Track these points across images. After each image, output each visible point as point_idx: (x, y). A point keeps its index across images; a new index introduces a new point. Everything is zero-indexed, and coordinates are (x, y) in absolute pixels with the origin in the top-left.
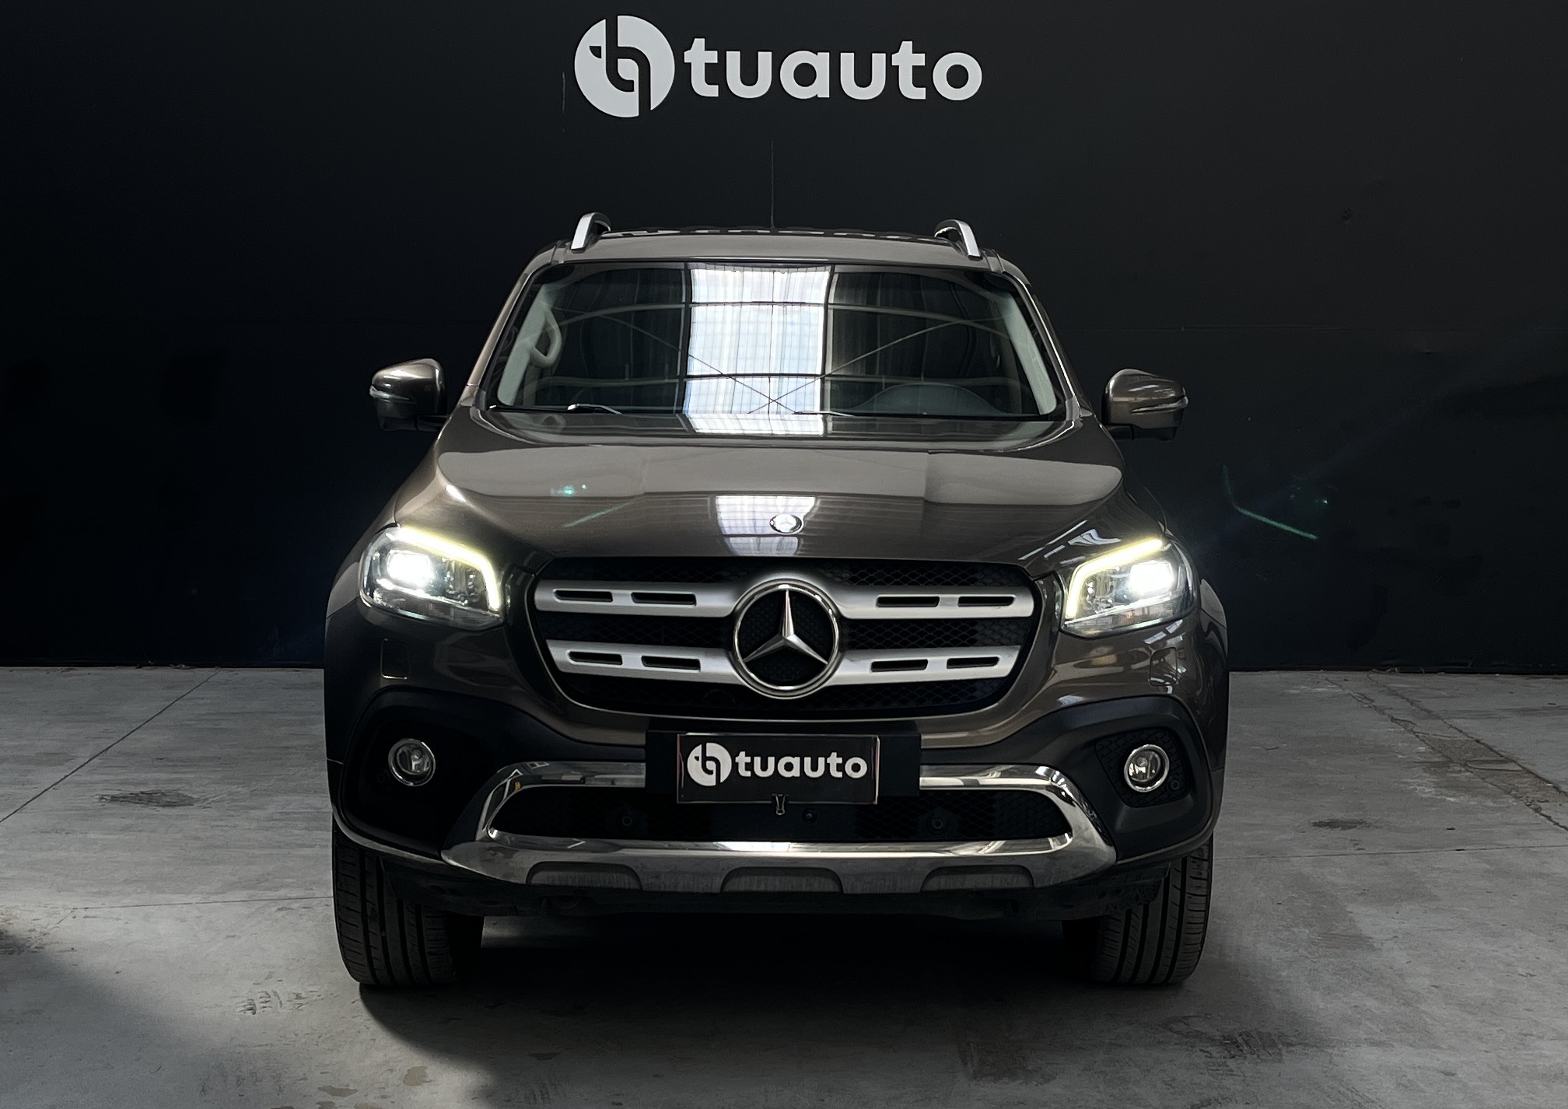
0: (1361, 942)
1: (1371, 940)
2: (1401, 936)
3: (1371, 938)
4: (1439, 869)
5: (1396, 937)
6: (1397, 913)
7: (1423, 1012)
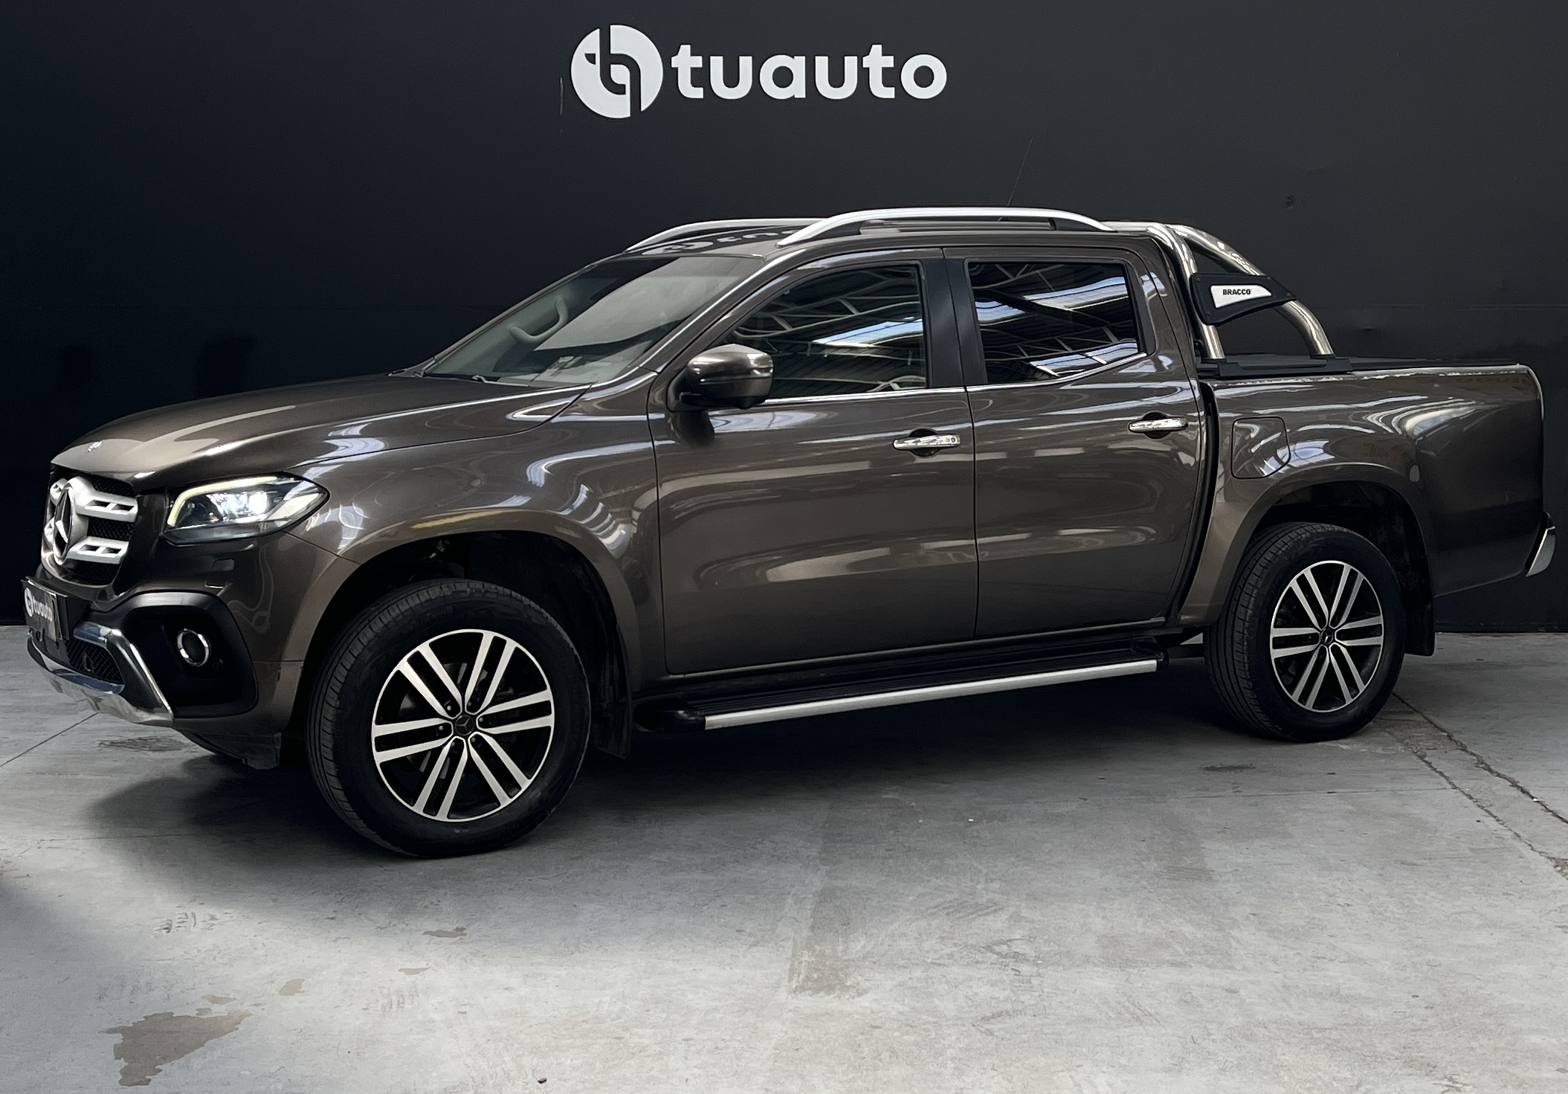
0: (1203, 875)
1: (1211, 873)
2: (1241, 869)
3: (1213, 871)
4: (1304, 809)
5: (1237, 870)
6: (1247, 849)
7: (1233, 937)
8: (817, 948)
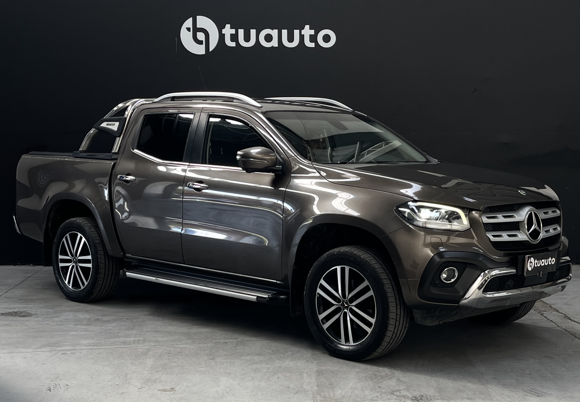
8: (322, 394)
